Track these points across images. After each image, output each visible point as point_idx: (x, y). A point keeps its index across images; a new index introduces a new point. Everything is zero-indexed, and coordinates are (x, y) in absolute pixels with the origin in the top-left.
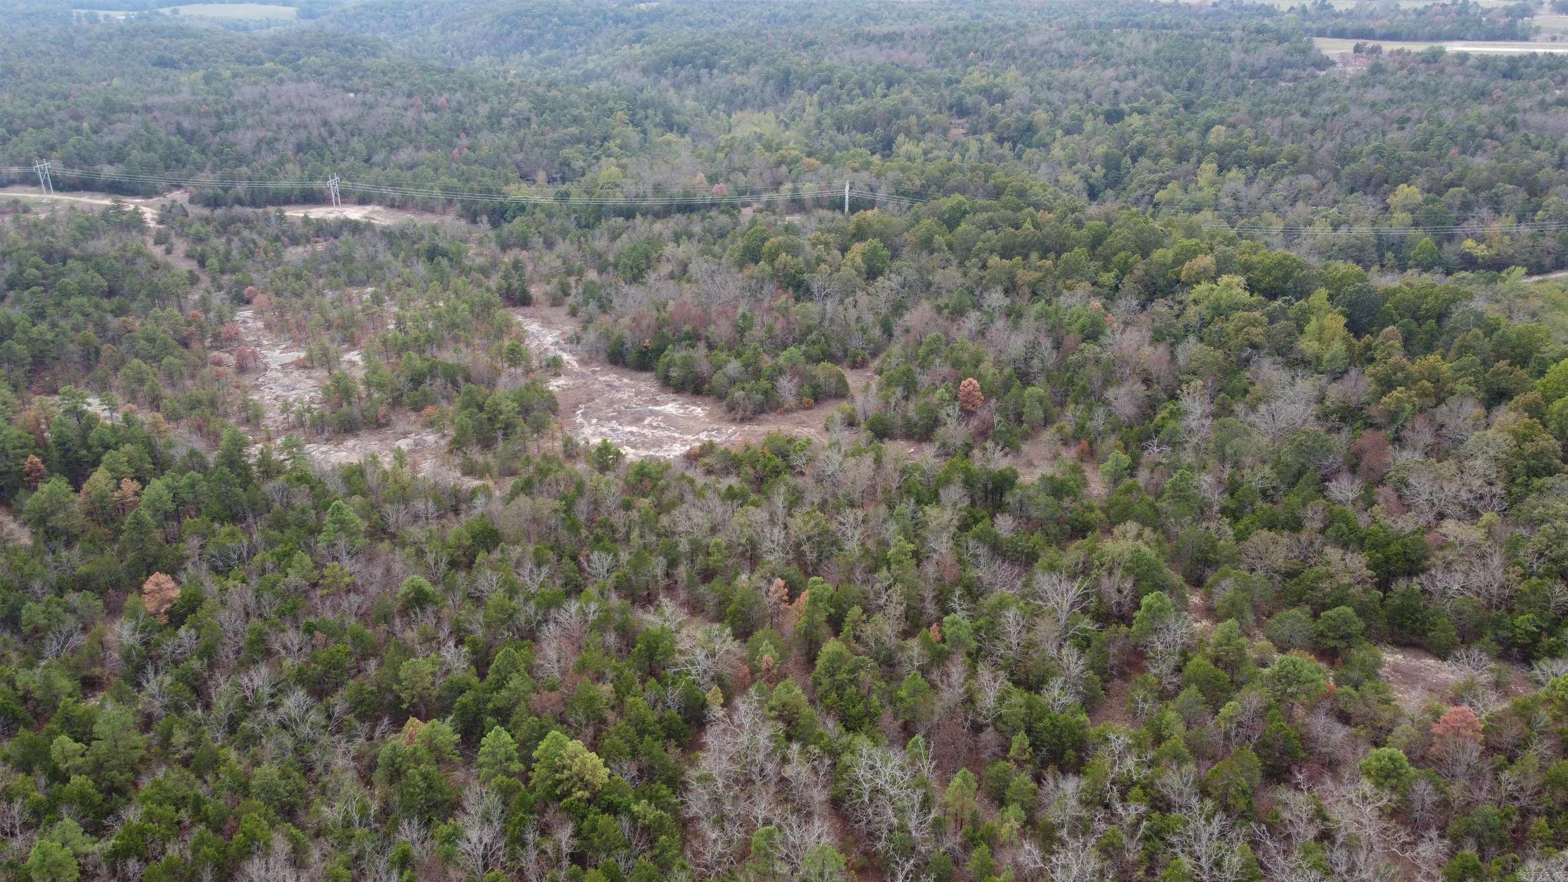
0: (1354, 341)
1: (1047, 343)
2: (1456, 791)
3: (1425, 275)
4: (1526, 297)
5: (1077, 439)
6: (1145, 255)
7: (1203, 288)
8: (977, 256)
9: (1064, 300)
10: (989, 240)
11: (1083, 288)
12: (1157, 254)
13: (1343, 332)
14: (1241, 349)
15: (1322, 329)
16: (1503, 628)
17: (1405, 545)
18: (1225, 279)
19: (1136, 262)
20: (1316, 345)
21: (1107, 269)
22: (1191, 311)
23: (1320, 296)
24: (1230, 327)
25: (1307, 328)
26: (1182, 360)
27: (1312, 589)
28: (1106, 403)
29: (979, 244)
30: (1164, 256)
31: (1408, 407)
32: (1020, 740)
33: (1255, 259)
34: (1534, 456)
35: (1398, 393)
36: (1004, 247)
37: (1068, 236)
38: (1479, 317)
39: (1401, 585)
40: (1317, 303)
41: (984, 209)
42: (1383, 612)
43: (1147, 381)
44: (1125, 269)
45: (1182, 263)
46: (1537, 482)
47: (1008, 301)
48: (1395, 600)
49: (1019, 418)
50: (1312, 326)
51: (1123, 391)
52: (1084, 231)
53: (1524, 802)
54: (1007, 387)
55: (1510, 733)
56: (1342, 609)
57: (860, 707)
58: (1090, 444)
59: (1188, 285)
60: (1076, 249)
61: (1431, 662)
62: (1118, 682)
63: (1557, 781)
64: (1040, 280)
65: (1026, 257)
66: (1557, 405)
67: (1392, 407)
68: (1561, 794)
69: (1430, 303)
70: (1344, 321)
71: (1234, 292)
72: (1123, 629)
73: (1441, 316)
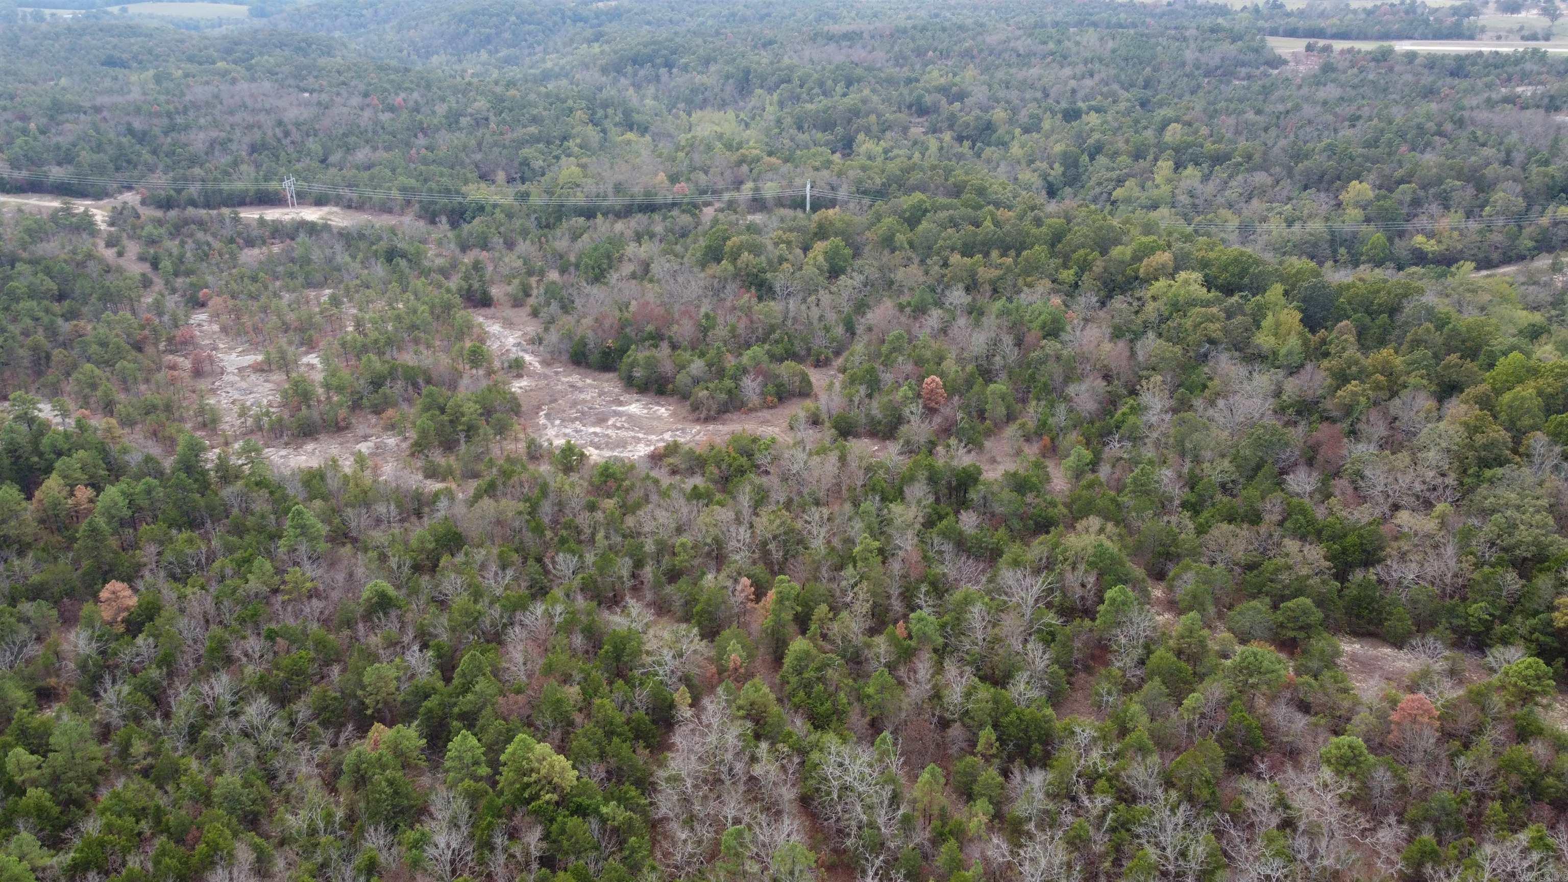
0: (1309, 336)
1: (1008, 340)
2: (1413, 777)
3: (1377, 270)
4: (1474, 291)
5: (1039, 435)
6: (1104, 252)
7: (1161, 284)
8: (938, 254)
9: (1025, 297)
10: (950, 238)
11: (1045, 285)
12: (1116, 252)
13: (1298, 327)
14: (1199, 345)
15: (1278, 325)
16: (1458, 616)
17: (1361, 536)
18: (1183, 275)
19: (1095, 260)
20: (1272, 340)
21: (1065, 266)
22: (1150, 307)
23: (1276, 291)
24: (1188, 323)
25: (1263, 324)
26: (1141, 357)
27: (1272, 581)
28: (1068, 399)
29: (940, 242)
30: (1123, 254)
31: (1362, 399)
32: (987, 735)
33: (1212, 255)
34: (1485, 447)
35: (1353, 386)
36: (965, 245)
37: (1028, 234)
38: (1430, 311)
39: (1358, 576)
40: (1273, 299)
41: (945, 207)
42: (1340, 603)
43: (1107, 377)
44: (1084, 266)
45: (1140, 260)
46: (1488, 473)
47: (969, 299)
48: (1352, 591)
49: (982, 415)
50: (1268, 322)
51: (1084, 387)
52: (1044, 229)
53: (1479, 786)
54: (969, 383)
55: (1466, 720)
56: (1302, 600)
57: (828, 704)
58: (1052, 439)
59: (1147, 281)
60: (1036, 247)
61: (1387, 651)
62: (1082, 675)
63: (1511, 766)
64: (1001, 278)
65: (987, 255)
66: (1507, 397)
67: (1347, 401)
68: (1514, 778)
69: (1382, 297)
70: (1299, 316)
71: (1192, 288)
72: (1087, 623)
73: (1393, 311)
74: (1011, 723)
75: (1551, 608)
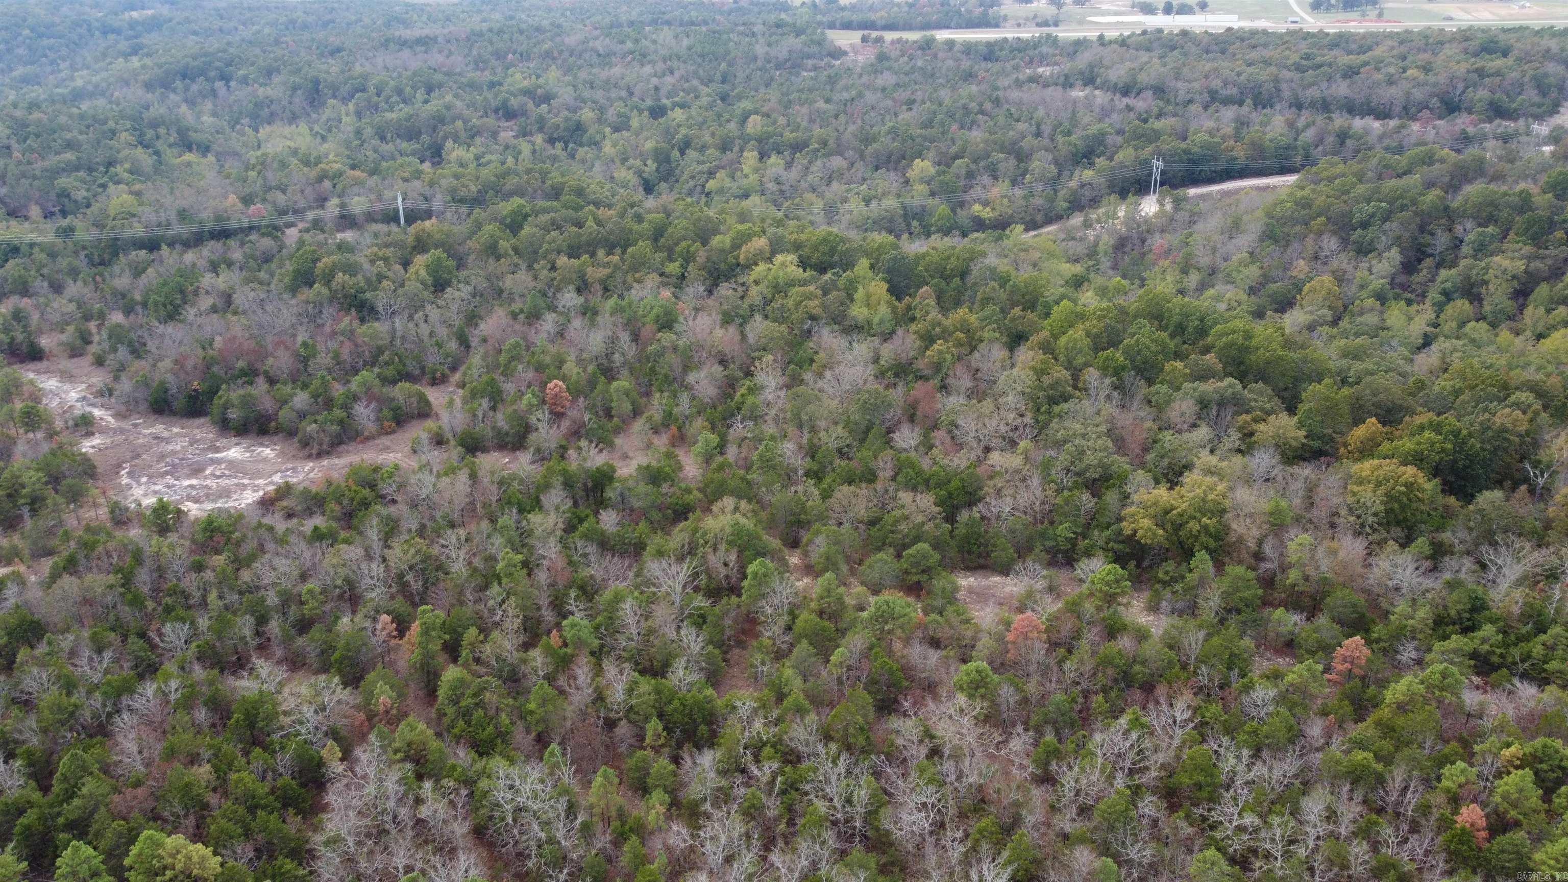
0: (897, 303)
1: (625, 337)
2: (1032, 688)
3: (946, 239)
4: (1026, 250)
5: (667, 426)
6: (705, 243)
7: (761, 268)
8: (545, 258)
9: (635, 293)
10: (554, 241)
11: (653, 279)
12: (716, 241)
13: (886, 296)
14: (802, 322)
15: (868, 296)
16: (1049, 539)
17: (962, 480)
18: (779, 258)
19: (697, 250)
20: (865, 311)
21: (671, 259)
22: (754, 291)
23: (863, 264)
24: (790, 303)
25: (856, 297)
26: (751, 338)
27: (893, 532)
28: (688, 388)
29: (546, 246)
30: (722, 242)
31: (949, 357)
32: (654, 726)
33: (803, 237)
34: (1052, 386)
35: (939, 345)
36: (570, 246)
37: (631, 231)
38: (993, 270)
39: (964, 516)
40: (861, 273)
41: (546, 211)
42: (953, 543)
43: (723, 362)
44: (688, 258)
45: (739, 247)
46: (1056, 409)
47: (581, 300)
48: (961, 530)
49: (609, 414)
50: (859, 295)
51: (703, 374)
52: (645, 225)
53: (1084, 685)
54: (592, 384)
55: (1066, 629)
56: (920, 545)
57: (490, 729)
58: (680, 428)
59: (748, 266)
60: (640, 243)
61: (997, 579)
62: (736, 651)
63: (1106, 662)
64: (610, 276)
65: (593, 255)
66: (1063, 340)
67: (935, 359)
68: (1110, 671)
69: (953, 263)
70: (885, 286)
71: (789, 270)
72: (734, 599)
73: (964, 274)
74: (675, 710)
75: (1120, 519)
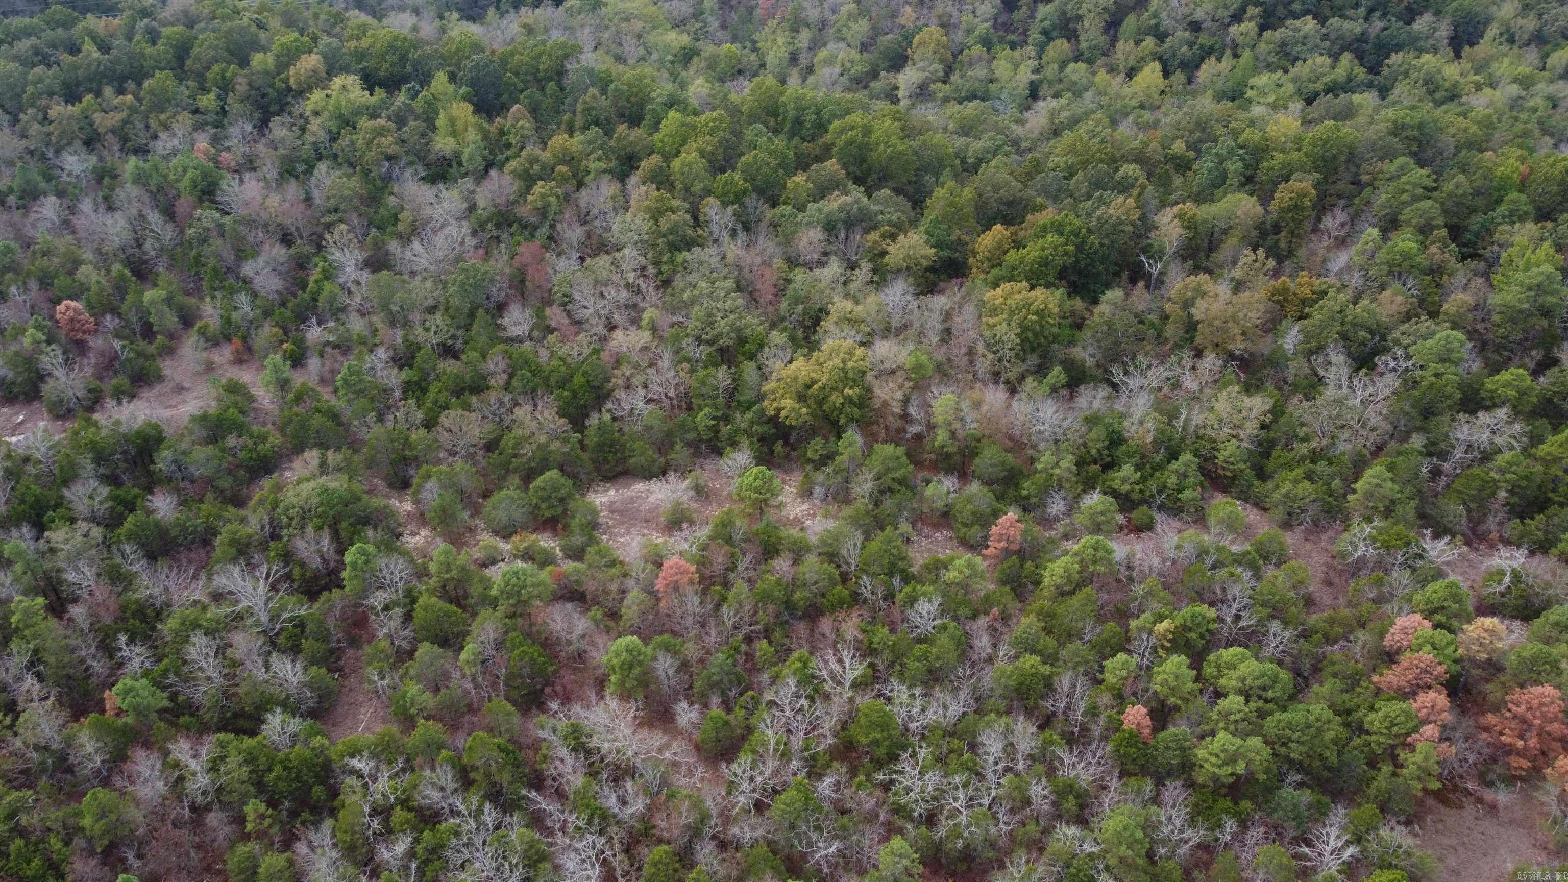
0: (486, 126)
1: (155, 218)
2: (691, 650)
5: (228, 339)
6: (244, 62)
7: (317, 96)
8: (32, 105)
9: (164, 144)
10: (40, 80)
11: (183, 122)
12: (258, 59)
13: (472, 119)
14: (378, 164)
15: (452, 121)
16: (688, 431)
17: (585, 373)
18: (338, 81)
19: (235, 75)
20: (451, 140)
21: (204, 90)
22: (315, 125)
23: (440, 82)
24: (360, 140)
25: (437, 123)
27: (515, 456)
30: (265, 62)
31: (552, 199)
32: (254, 808)
33: (365, 43)
34: (671, 231)
35: (539, 188)
36: (66, 85)
37: (143, 55)
38: (590, 72)
39: (593, 420)
40: (441, 89)
41: (27, 33)
42: (585, 456)
43: (286, 240)
44: (226, 87)
45: (287, 66)
46: (680, 257)
47: (93, 160)
48: (592, 438)
49: (148, 332)
50: (441, 121)
51: (261, 261)
52: (160, 47)
53: (746, 629)
54: (121, 289)
55: (719, 559)
56: (549, 475)
58: (244, 339)
59: (301, 93)
60: (158, 74)
61: (640, 486)
62: (350, 652)
63: (766, 597)
64: (125, 122)
65: (98, 94)
66: (676, 164)
67: (539, 204)
68: (771, 608)
69: (545, 63)
70: (471, 108)
71: (352, 96)
72: (336, 593)
73: (560, 73)
75: (761, 397)
